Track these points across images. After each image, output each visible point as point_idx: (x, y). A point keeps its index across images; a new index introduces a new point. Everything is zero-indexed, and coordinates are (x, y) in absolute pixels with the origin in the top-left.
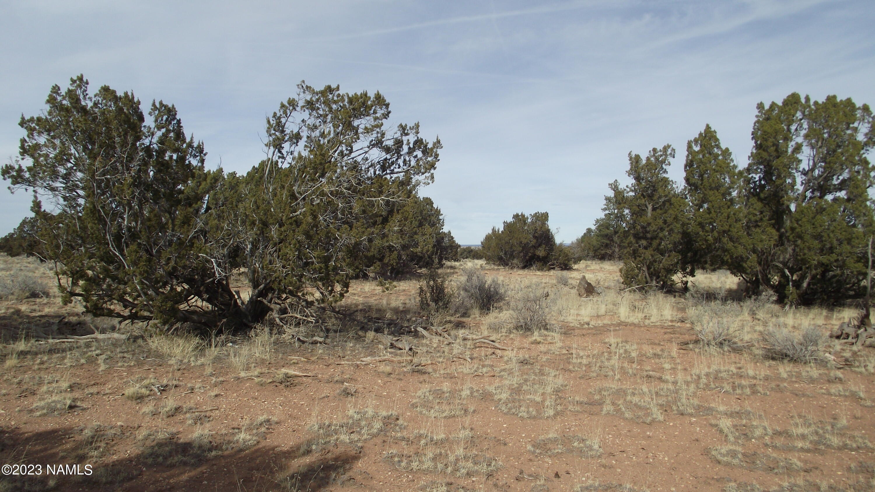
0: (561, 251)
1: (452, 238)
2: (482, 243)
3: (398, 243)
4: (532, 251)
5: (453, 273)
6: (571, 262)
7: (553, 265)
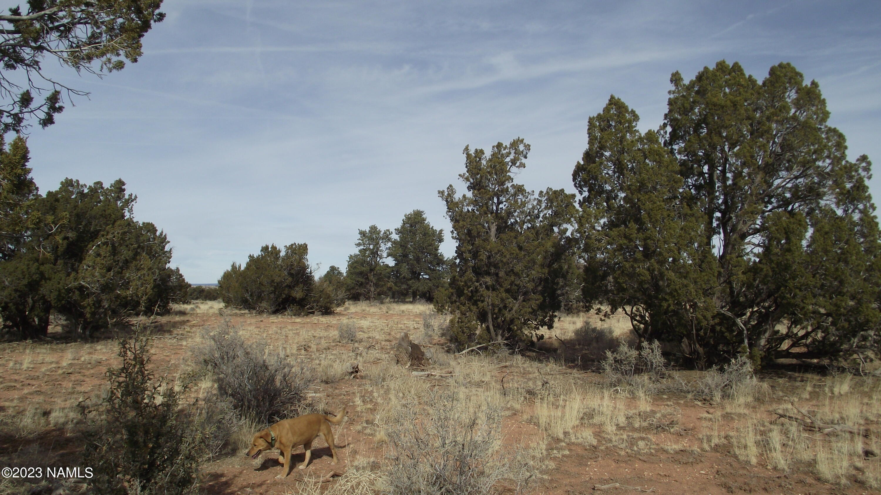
0: (321, 292)
1: (181, 276)
2: (219, 281)
3: (94, 282)
4: (286, 292)
5: (183, 323)
6: (334, 305)
7: (311, 309)
